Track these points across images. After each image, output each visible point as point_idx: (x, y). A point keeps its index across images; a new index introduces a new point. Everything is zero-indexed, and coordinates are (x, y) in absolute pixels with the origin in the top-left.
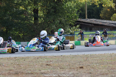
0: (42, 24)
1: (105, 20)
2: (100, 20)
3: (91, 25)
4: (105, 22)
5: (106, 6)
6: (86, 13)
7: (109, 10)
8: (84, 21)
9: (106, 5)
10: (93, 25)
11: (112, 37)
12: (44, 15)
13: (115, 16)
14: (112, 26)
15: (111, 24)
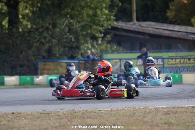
0: (26, 34)
1: (179, 24)
2: (166, 25)
3: (142, 37)
4: (176, 29)
6: (134, 8)
7: (186, 2)
8: (126, 28)
10: (148, 37)
11: (191, 65)
12: (33, 12)
14: (191, 39)
15: (189, 35)
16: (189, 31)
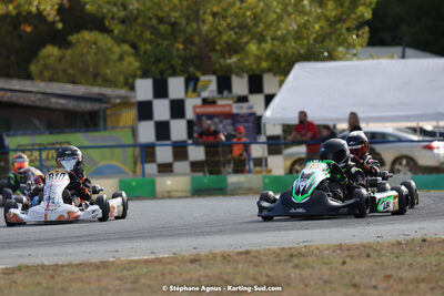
4: (17, 87)
5: (15, 8)
7: (29, 29)
9: (11, 7)
13: (49, 56)
14: (59, 106)
15: (53, 100)
16: (49, 91)
